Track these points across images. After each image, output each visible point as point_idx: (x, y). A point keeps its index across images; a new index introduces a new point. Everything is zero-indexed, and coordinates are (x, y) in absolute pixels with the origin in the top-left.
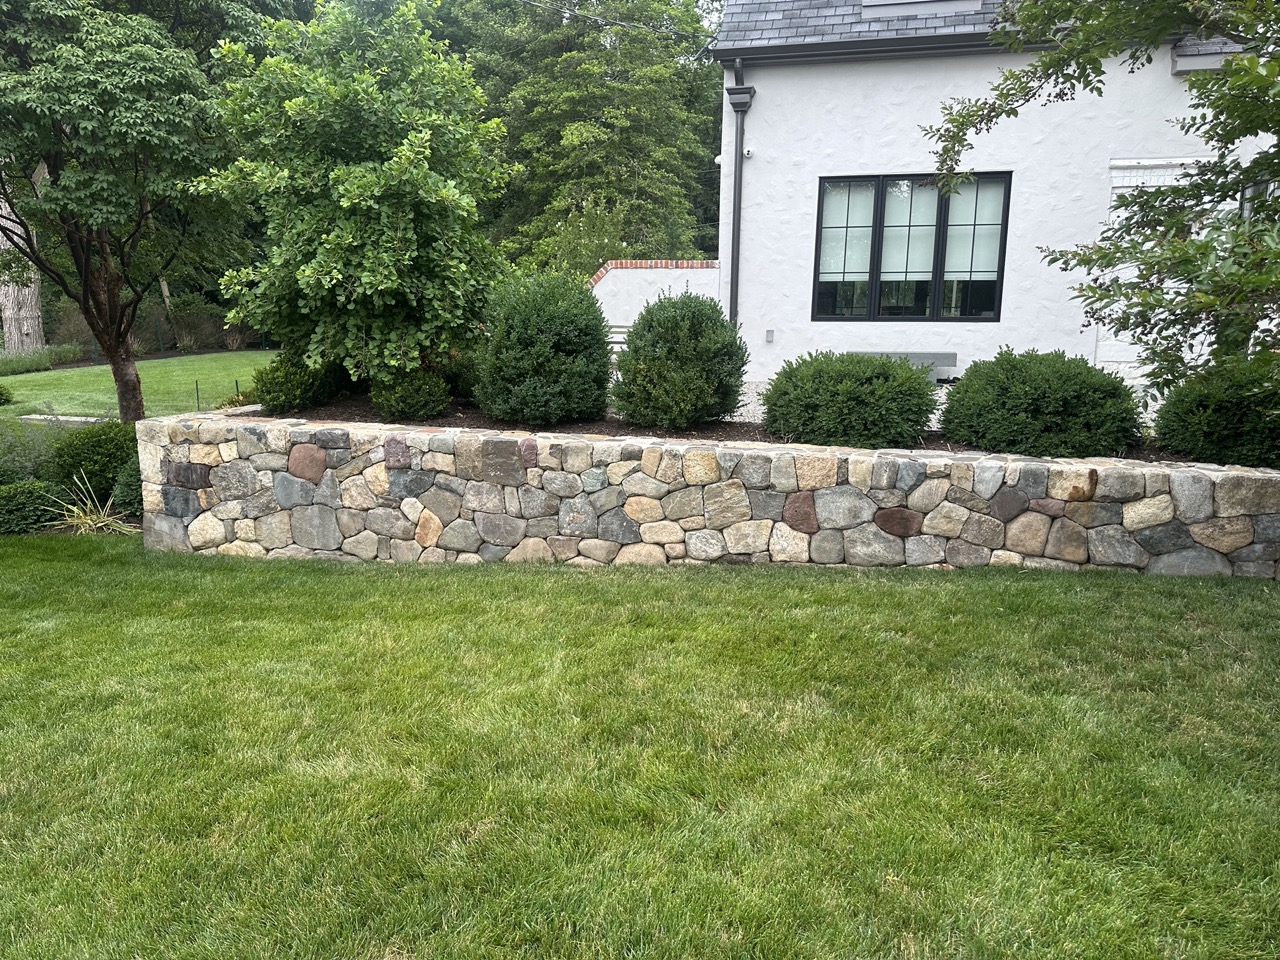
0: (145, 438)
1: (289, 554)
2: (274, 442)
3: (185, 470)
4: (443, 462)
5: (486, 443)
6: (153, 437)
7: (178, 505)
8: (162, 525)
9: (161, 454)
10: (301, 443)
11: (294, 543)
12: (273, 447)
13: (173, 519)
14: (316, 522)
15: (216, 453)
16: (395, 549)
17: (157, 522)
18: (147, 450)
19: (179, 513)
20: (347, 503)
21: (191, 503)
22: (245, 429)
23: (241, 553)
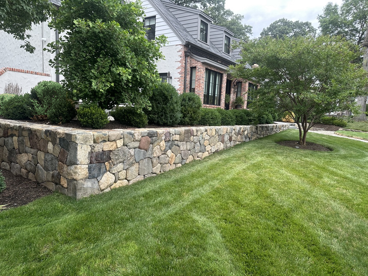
0: (82, 143)
1: (137, 179)
2: (137, 137)
3: (101, 155)
4: (177, 137)
5: (185, 130)
6: (87, 141)
7: (95, 172)
8: (88, 184)
9: (89, 149)
10: (145, 136)
11: (139, 175)
12: (137, 139)
13: (93, 179)
14: (146, 164)
15: (115, 145)
16: (165, 167)
17: (85, 183)
18: (83, 148)
19: (96, 176)
20: (155, 156)
21: (102, 170)
22: (128, 133)
23: (121, 185)
